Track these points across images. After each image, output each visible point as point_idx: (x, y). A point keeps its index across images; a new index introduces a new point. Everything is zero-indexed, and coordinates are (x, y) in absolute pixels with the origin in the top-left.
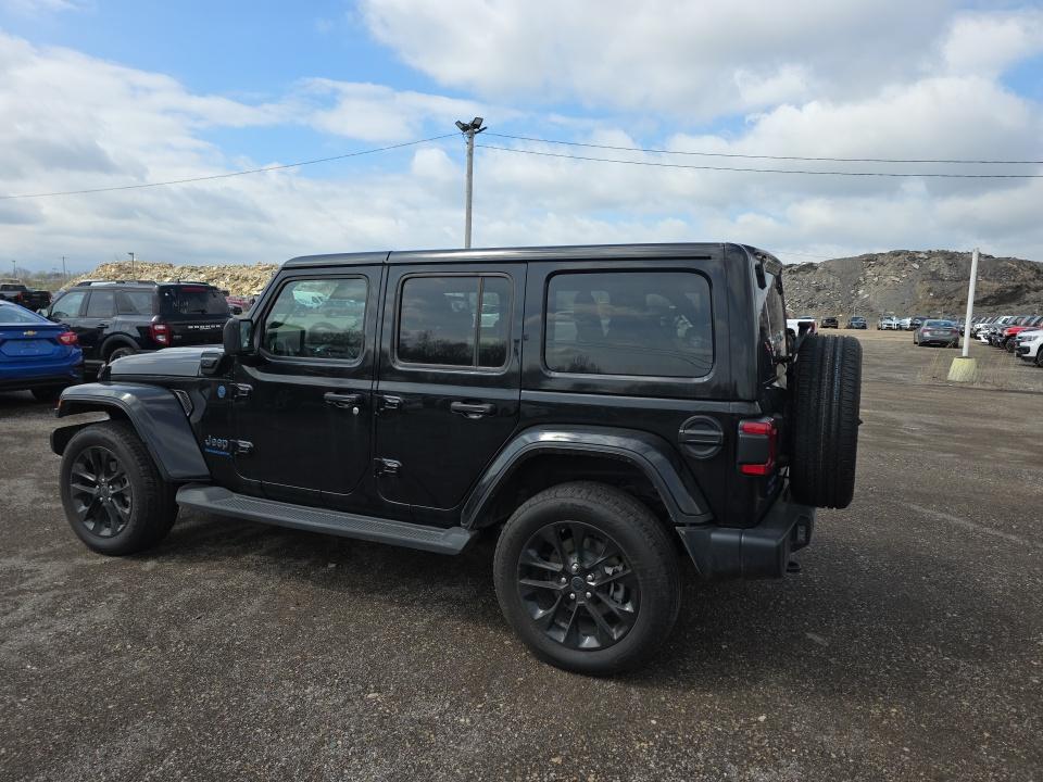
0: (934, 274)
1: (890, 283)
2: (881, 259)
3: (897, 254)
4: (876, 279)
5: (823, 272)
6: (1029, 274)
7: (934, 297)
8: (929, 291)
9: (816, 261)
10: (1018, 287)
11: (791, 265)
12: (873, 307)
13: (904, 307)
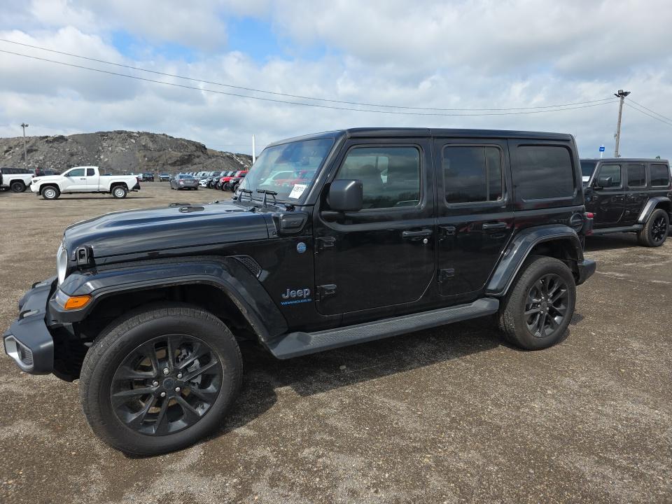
0: (144, 146)
1: (120, 151)
2: (110, 135)
3: (120, 132)
4: (110, 149)
5: (72, 143)
6: (193, 148)
7: (148, 161)
8: (145, 157)
9: (66, 135)
10: (190, 155)
11: (47, 137)
12: (112, 167)
13: (132, 166)
